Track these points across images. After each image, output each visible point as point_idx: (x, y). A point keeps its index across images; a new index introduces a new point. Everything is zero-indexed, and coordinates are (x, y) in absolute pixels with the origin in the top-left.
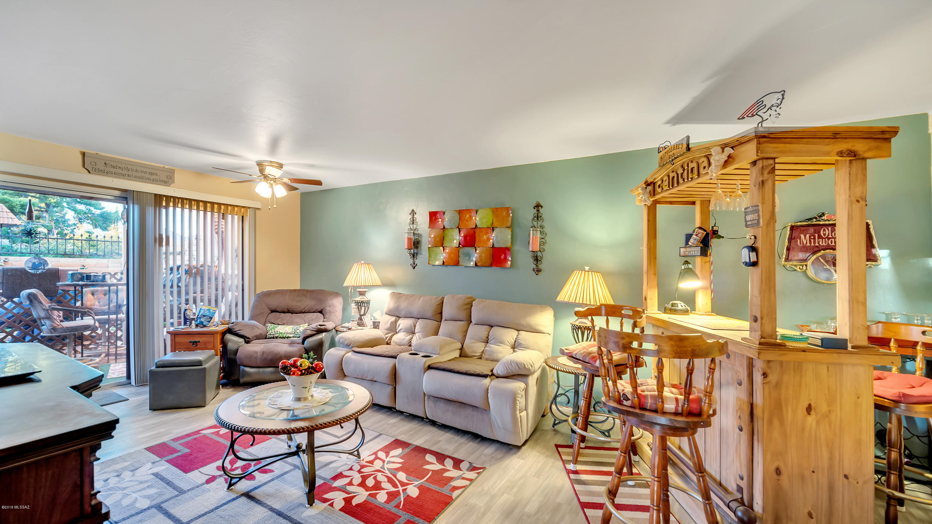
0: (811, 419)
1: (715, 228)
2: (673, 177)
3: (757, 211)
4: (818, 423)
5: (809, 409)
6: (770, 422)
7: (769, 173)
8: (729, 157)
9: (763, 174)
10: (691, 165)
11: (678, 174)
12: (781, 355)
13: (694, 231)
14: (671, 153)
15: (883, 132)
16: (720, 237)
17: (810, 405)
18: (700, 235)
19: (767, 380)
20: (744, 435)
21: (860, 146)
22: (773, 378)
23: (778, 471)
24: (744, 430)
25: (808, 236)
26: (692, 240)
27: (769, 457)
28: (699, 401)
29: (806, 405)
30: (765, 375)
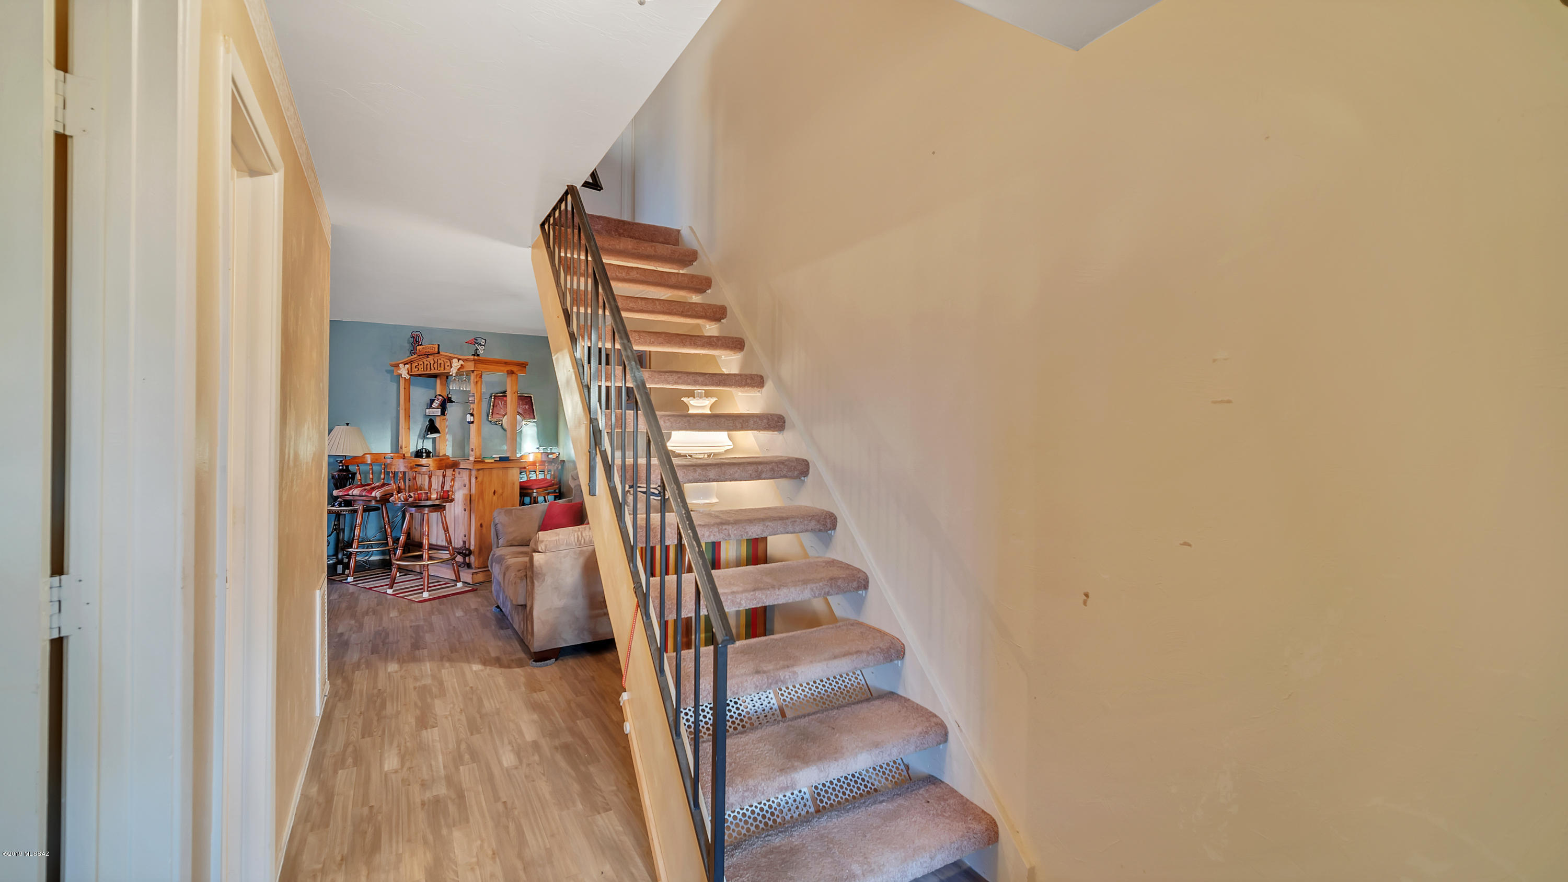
0: (495, 497)
1: (450, 396)
2: (427, 364)
3: (474, 396)
4: (498, 498)
5: (494, 492)
6: (478, 501)
7: (479, 378)
8: (462, 365)
9: (476, 378)
10: (439, 361)
11: (430, 364)
12: (483, 466)
13: (436, 397)
14: (427, 350)
15: (523, 364)
16: (452, 402)
17: (495, 491)
18: (440, 400)
19: (477, 480)
20: (467, 513)
21: (515, 369)
22: (480, 479)
23: (481, 525)
24: (467, 510)
25: (503, 402)
26: (434, 404)
27: (477, 519)
28: (448, 491)
29: (493, 491)
30: (476, 478)
